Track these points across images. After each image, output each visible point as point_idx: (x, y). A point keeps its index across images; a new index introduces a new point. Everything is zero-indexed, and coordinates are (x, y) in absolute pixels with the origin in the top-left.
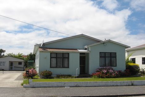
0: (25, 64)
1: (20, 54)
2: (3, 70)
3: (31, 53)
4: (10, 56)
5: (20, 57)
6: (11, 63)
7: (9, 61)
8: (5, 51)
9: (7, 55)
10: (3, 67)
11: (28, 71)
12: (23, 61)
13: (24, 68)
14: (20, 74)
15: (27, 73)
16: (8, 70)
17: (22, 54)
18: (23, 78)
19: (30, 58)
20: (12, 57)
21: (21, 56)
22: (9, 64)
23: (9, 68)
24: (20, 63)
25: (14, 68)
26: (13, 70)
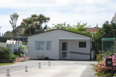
0: (93, 46)
1: (81, 24)
2: (47, 59)
3: (107, 22)
4: (60, 28)
5: (81, 30)
6: (64, 45)
7: (60, 40)
8: (49, 19)
9: (54, 26)
10: (46, 53)
11: (111, 60)
12: (88, 38)
13: (90, 54)
14: (86, 67)
15: (109, 62)
16: (58, 58)
17: (85, 25)
18: (96, 74)
19: (105, 33)
20: (65, 30)
21: (85, 30)
22: (60, 47)
23: (60, 54)
24: (82, 44)
25: (69, 55)
26: (69, 58)
